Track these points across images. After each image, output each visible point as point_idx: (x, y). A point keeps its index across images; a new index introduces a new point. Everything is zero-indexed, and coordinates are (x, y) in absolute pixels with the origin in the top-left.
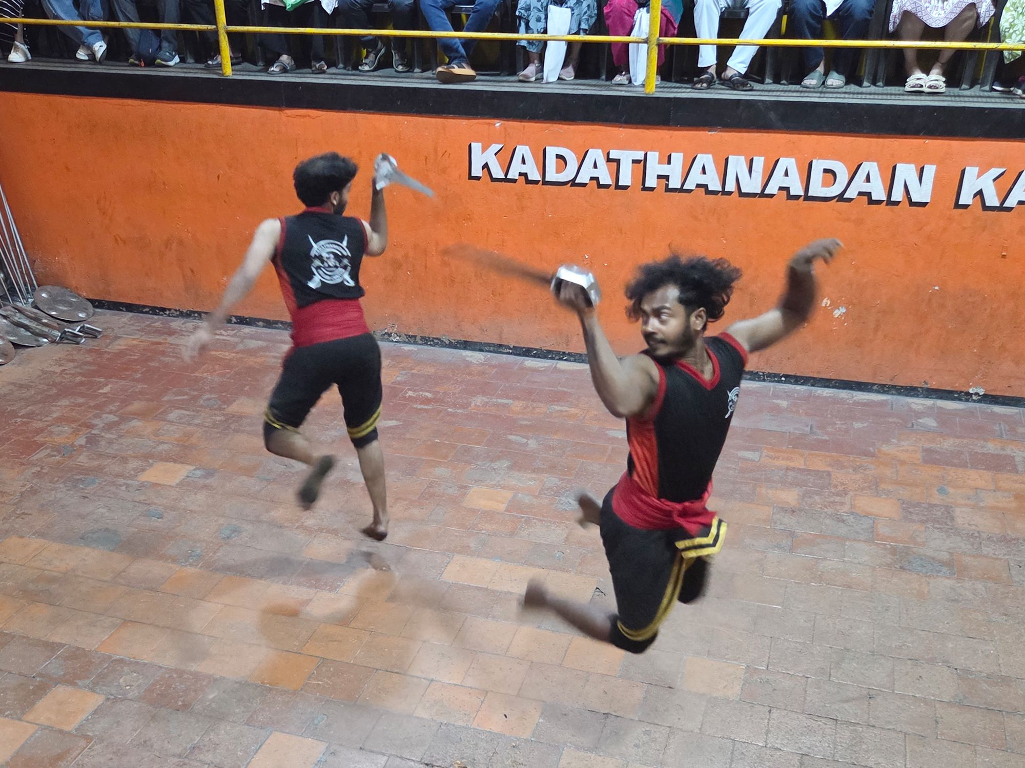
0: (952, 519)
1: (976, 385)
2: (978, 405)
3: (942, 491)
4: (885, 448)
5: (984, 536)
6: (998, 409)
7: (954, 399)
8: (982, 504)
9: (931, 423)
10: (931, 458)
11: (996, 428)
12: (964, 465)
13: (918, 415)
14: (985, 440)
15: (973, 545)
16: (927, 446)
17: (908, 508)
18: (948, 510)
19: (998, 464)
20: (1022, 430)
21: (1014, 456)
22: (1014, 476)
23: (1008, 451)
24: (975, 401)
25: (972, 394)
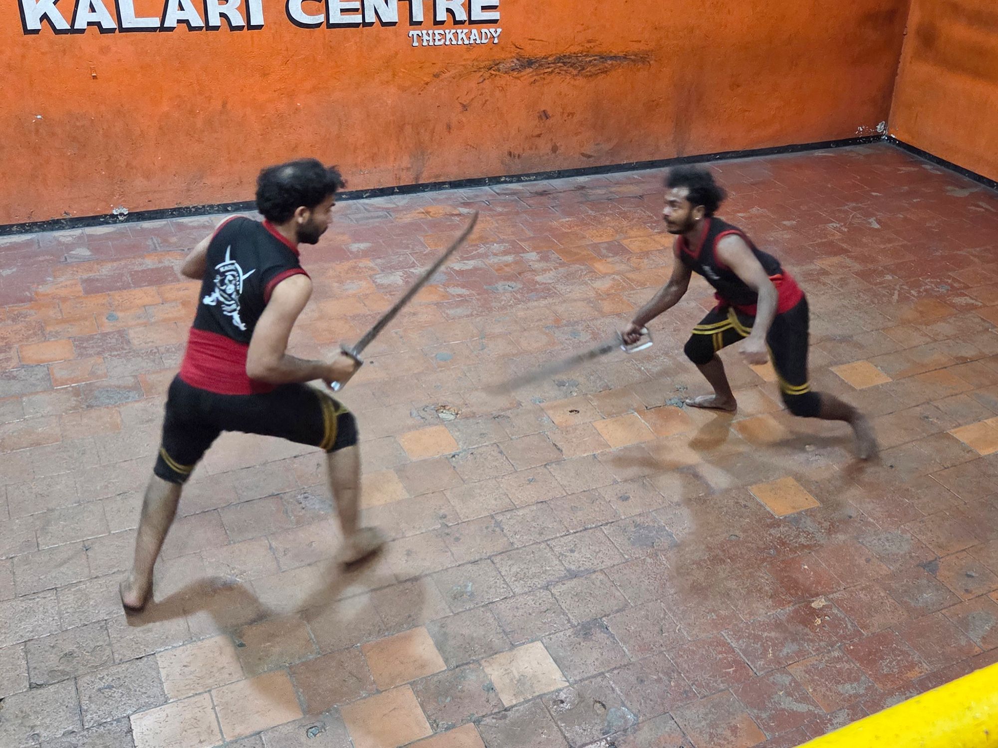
0: (128, 342)
1: (116, 206)
2: (127, 225)
3: (111, 317)
4: (41, 289)
5: (162, 349)
6: (147, 225)
7: (101, 224)
8: (153, 320)
9: (84, 252)
10: (92, 287)
11: (149, 242)
12: (126, 287)
13: (69, 247)
14: (143, 257)
15: (153, 361)
16: (85, 276)
17: (81, 345)
18: (121, 334)
19: (158, 278)
20: (174, 240)
21: (172, 267)
22: (178, 286)
23: (167, 263)
24: (122, 222)
25: (117, 215)
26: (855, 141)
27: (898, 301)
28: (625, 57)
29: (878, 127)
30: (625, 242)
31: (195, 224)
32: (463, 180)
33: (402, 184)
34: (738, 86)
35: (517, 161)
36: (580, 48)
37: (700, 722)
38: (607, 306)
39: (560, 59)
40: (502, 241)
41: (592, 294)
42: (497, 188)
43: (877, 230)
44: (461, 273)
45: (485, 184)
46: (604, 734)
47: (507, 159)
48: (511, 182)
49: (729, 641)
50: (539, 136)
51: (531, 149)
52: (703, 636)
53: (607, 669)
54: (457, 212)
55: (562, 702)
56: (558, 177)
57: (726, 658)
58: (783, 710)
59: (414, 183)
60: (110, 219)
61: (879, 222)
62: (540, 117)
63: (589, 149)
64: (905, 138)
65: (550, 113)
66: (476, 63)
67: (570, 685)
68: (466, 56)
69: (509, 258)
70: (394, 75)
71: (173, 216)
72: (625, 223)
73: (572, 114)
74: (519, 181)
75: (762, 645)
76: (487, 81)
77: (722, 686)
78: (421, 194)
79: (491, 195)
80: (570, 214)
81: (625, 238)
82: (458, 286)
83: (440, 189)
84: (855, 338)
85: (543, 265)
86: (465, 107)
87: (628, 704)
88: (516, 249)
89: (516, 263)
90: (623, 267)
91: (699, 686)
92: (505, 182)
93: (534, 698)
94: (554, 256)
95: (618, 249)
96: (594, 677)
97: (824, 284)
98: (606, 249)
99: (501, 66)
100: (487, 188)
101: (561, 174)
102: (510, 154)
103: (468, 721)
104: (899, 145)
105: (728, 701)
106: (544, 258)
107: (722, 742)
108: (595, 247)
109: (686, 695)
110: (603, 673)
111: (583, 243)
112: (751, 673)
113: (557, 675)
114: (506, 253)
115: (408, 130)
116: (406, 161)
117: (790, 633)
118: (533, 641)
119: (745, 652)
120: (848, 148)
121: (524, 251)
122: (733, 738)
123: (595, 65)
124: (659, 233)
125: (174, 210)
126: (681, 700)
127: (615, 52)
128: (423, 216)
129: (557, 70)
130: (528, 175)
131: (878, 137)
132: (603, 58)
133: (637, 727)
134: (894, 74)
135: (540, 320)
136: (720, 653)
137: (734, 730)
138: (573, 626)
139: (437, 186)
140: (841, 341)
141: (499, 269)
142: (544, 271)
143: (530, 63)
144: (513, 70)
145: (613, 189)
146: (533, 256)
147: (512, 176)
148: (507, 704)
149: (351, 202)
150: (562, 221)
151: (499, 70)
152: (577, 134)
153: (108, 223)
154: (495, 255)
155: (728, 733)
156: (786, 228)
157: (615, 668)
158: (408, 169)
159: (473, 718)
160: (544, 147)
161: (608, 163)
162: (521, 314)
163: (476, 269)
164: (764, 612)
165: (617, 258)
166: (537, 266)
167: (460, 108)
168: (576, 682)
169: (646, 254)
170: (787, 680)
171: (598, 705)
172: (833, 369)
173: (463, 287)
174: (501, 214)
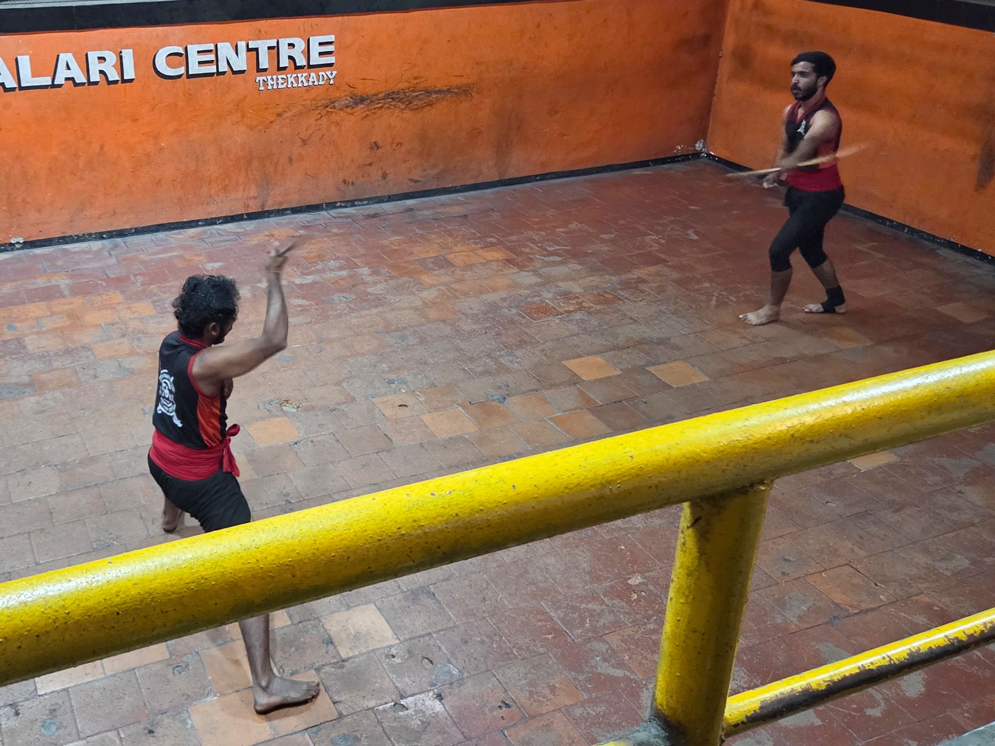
0: (24, 347)
1: (15, 236)
2: (21, 252)
3: (10, 327)
5: (52, 353)
6: (38, 251)
8: (44, 329)
11: (40, 266)
12: (23, 303)
14: (35, 278)
15: (44, 363)
18: (19, 341)
19: (48, 294)
20: (60, 263)
21: (59, 285)
22: (63, 301)
23: (54, 282)
24: (18, 249)
25: (14, 244)
26: (673, 159)
27: (716, 307)
28: (449, 91)
29: (697, 145)
30: (451, 257)
31: (77, 250)
32: (302, 207)
33: (250, 212)
34: (557, 112)
35: (351, 187)
36: (407, 85)
37: (520, 680)
38: (433, 314)
39: (389, 95)
40: (338, 258)
41: (419, 303)
42: (333, 212)
43: (695, 241)
44: (301, 286)
45: (322, 209)
46: (431, 686)
47: (342, 186)
48: (346, 207)
49: (548, 610)
50: (370, 164)
51: (363, 176)
52: (523, 605)
53: (435, 630)
54: (298, 234)
55: (393, 656)
56: (388, 201)
57: (544, 626)
58: (600, 674)
59: (260, 210)
60: (11, 247)
61: (697, 233)
62: (372, 148)
63: (416, 174)
64: (724, 154)
65: (380, 144)
66: (314, 102)
67: (401, 642)
68: (306, 96)
69: (344, 273)
70: (243, 116)
71: (59, 243)
72: (450, 240)
73: (400, 144)
74: (353, 205)
75: (580, 615)
76: (324, 118)
77: (541, 650)
78: (266, 220)
79: (328, 219)
80: (398, 234)
81: (451, 253)
82: (298, 297)
83: (283, 215)
84: (672, 341)
85: (374, 278)
86: (304, 142)
87: (454, 662)
88: (350, 265)
89: (351, 277)
90: (447, 279)
91: (520, 649)
92: (341, 207)
93: (368, 652)
94: (385, 270)
95: (443, 263)
96: (423, 636)
97: (642, 292)
98: (433, 262)
99: (336, 104)
100: (324, 213)
101: (390, 198)
102: (344, 182)
103: (311, 668)
104: (718, 161)
105: (547, 663)
106: (375, 273)
107: (541, 699)
108: (422, 261)
109: (507, 657)
110: (430, 634)
111: (411, 258)
112: (569, 640)
113: (389, 633)
114: (341, 268)
115: (255, 163)
116: (253, 192)
117: (607, 605)
118: (366, 603)
119: (563, 621)
120: (666, 166)
121: (358, 267)
122: (551, 696)
123: (421, 99)
124: (482, 248)
125: (60, 238)
126: (503, 661)
127: (439, 86)
128: (267, 238)
129: (386, 106)
130: (361, 200)
131: (697, 155)
132: (428, 92)
133: (461, 681)
134: (712, 95)
135: (371, 326)
136: (540, 620)
137: (553, 689)
138: (403, 592)
139: (280, 212)
140: (658, 344)
141: (336, 282)
142: (375, 283)
143: (362, 100)
144: (347, 107)
145: (439, 210)
146: (365, 271)
147: (347, 202)
148: (344, 656)
149: (206, 228)
150: (391, 240)
151: (334, 108)
152: (405, 162)
153: (7, 251)
154: (331, 270)
155: (547, 692)
156: (603, 241)
157: (442, 630)
158: (255, 198)
159: (315, 667)
160: (375, 173)
161: (434, 187)
162: (354, 321)
163: (315, 283)
164: (581, 586)
165: (442, 271)
166: (369, 279)
167: (300, 143)
168: (406, 640)
169: (469, 267)
170: (603, 647)
171: (426, 661)
172: (651, 369)
173: (303, 298)
174: (336, 235)
